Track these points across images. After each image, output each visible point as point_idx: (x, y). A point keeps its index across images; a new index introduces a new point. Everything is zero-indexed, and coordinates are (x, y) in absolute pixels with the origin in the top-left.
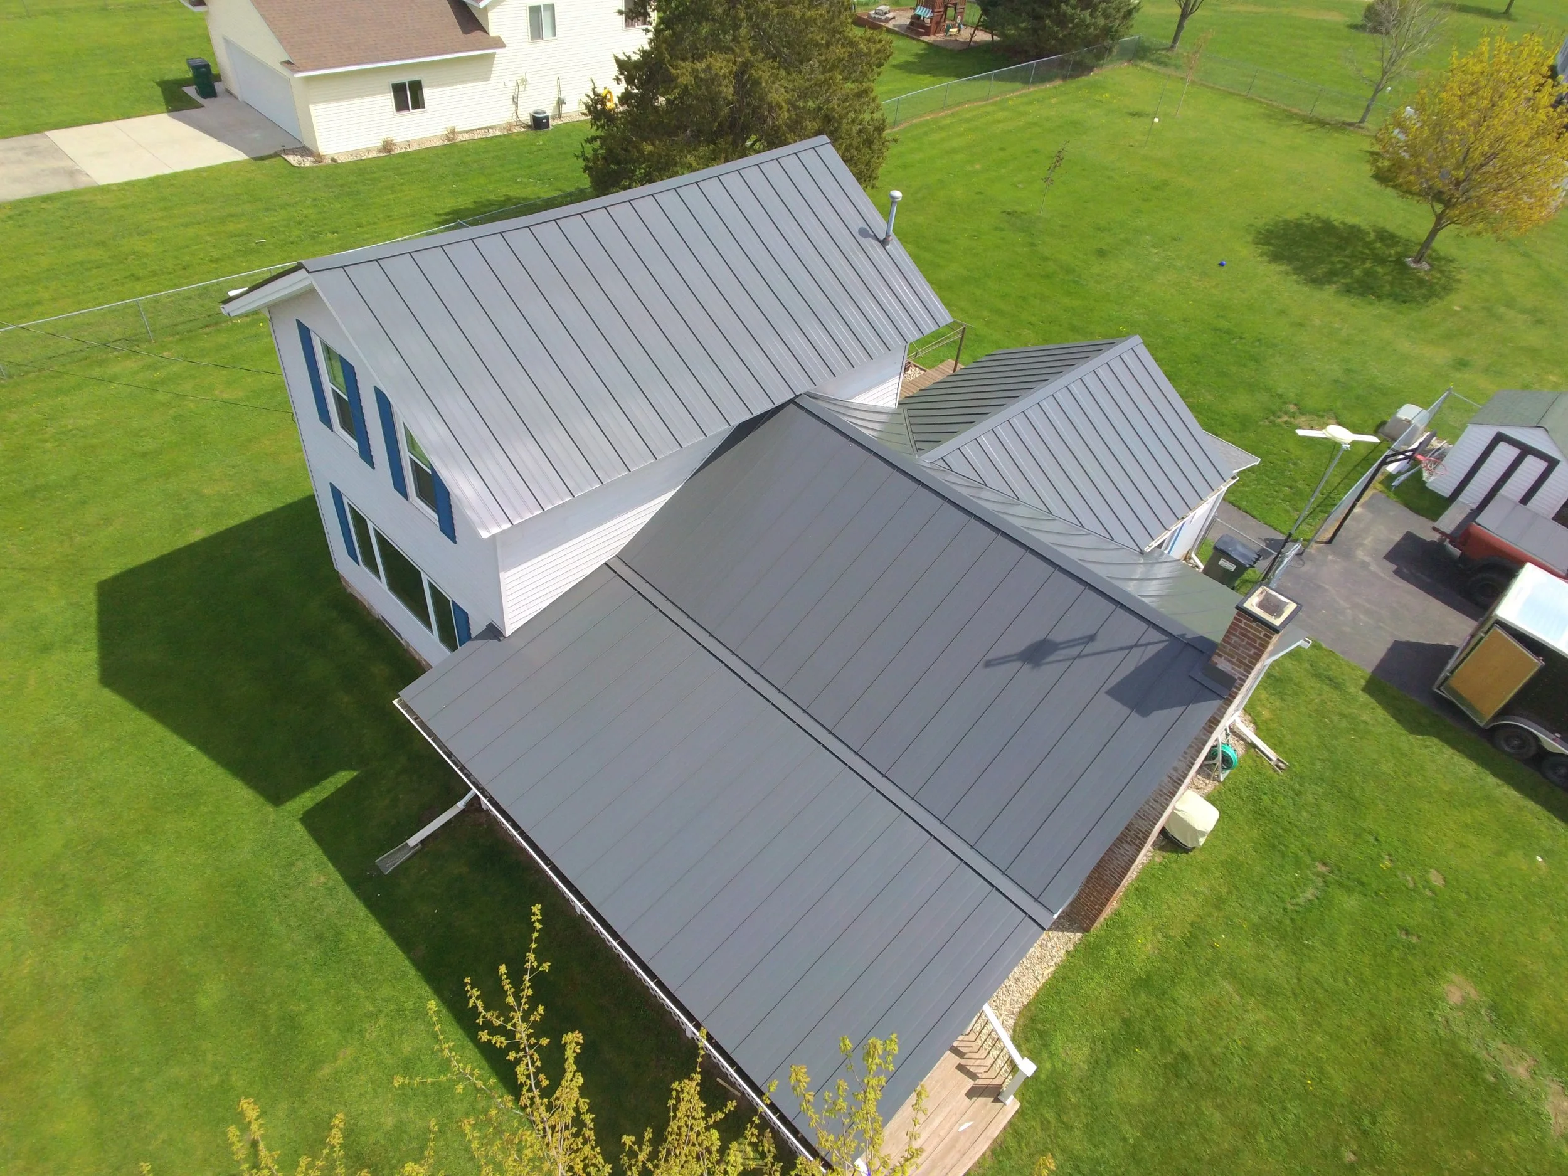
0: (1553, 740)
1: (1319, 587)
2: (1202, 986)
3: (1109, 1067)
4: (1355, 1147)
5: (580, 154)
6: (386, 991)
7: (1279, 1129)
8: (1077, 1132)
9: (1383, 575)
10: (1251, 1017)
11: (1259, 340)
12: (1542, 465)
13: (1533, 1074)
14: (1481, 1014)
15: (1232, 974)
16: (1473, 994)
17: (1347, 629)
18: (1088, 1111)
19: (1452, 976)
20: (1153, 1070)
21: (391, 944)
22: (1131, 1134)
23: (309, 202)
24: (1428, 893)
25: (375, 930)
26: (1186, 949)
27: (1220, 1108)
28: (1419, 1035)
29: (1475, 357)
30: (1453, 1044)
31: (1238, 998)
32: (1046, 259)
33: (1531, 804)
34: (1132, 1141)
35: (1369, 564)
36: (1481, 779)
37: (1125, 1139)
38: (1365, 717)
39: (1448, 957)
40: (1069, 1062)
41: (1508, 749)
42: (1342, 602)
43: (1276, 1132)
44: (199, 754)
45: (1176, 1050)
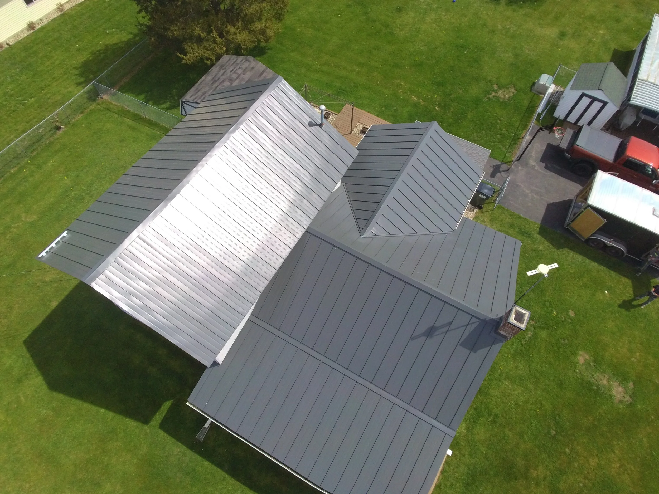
0: (610, 242)
1: (517, 185)
2: (499, 386)
3: (473, 429)
4: (555, 429)
5: (138, 24)
6: (220, 486)
7: (531, 431)
8: (466, 456)
9: (540, 170)
10: (516, 392)
11: (477, 48)
12: (601, 105)
13: (608, 381)
14: (590, 365)
15: (507, 378)
16: (587, 357)
17: (530, 204)
18: (469, 447)
19: (581, 353)
20: (487, 424)
21: (214, 468)
22: (483, 449)
23: (9, 79)
24: (570, 321)
25: (207, 464)
26: (491, 373)
27: (511, 430)
28: (571, 379)
29: (568, 28)
30: (582, 379)
31: (511, 386)
32: (374, 21)
33: (602, 268)
34: (484, 452)
35: (535, 166)
36: (584, 262)
37: (482, 453)
38: (541, 248)
39: (579, 345)
40: (459, 432)
41: (593, 245)
42: (527, 191)
43: (530, 432)
44: (107, 412)
45: (493, 414)
